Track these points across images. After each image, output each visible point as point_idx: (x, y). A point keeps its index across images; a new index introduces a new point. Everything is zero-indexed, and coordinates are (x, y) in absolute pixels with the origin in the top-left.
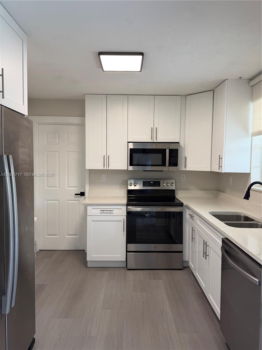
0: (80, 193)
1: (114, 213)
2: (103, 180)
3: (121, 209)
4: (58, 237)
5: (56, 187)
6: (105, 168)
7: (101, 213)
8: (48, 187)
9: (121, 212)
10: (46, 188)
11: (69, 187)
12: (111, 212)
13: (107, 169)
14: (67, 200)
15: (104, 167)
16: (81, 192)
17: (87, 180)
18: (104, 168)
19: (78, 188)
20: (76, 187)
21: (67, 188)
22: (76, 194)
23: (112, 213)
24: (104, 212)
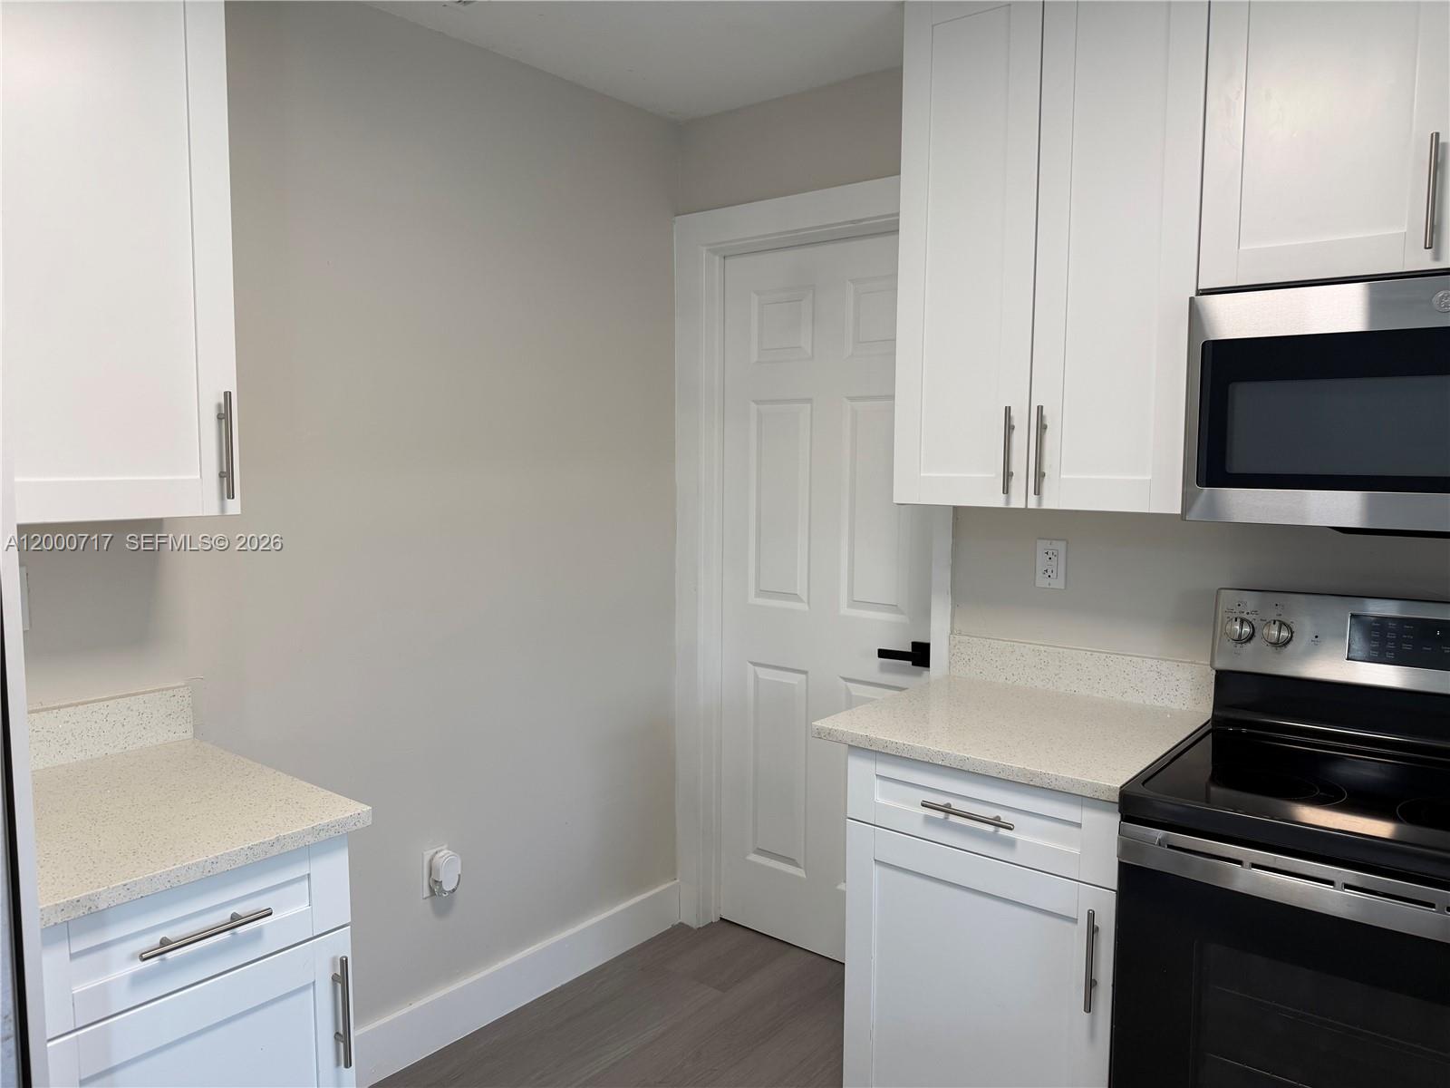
0: (908, 649)
1: (1019, 845)
2: (1042, 582)
3: (1079, 825)
4: (800, 873)
5: (794, 596)
6: (1017, 502)
7: (928, 819)
8: (762, 593)
9: (1076, 851)
10: (753, 599)
11: (854, 603)
12: (1003, 832)
13: (1032, 504)
14: (846, 679)
15: (1006, 490)
16: (914, 644)
17: (942, 577)
18: (1008, 501)
19: (902, 613)
20: (893, 608)
21: (845, 610)
22: (883, 654)
23: (1011, 843)
24: (953, 818)
